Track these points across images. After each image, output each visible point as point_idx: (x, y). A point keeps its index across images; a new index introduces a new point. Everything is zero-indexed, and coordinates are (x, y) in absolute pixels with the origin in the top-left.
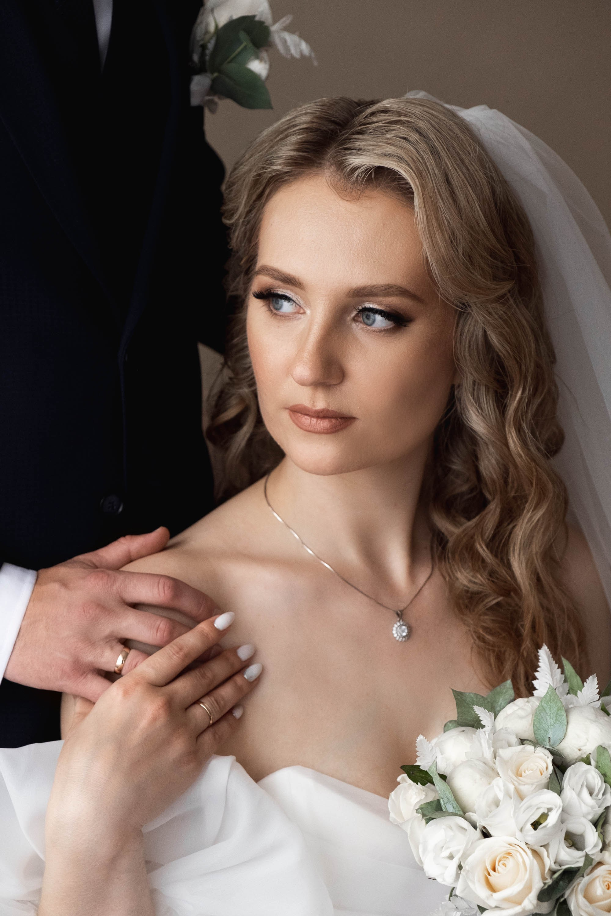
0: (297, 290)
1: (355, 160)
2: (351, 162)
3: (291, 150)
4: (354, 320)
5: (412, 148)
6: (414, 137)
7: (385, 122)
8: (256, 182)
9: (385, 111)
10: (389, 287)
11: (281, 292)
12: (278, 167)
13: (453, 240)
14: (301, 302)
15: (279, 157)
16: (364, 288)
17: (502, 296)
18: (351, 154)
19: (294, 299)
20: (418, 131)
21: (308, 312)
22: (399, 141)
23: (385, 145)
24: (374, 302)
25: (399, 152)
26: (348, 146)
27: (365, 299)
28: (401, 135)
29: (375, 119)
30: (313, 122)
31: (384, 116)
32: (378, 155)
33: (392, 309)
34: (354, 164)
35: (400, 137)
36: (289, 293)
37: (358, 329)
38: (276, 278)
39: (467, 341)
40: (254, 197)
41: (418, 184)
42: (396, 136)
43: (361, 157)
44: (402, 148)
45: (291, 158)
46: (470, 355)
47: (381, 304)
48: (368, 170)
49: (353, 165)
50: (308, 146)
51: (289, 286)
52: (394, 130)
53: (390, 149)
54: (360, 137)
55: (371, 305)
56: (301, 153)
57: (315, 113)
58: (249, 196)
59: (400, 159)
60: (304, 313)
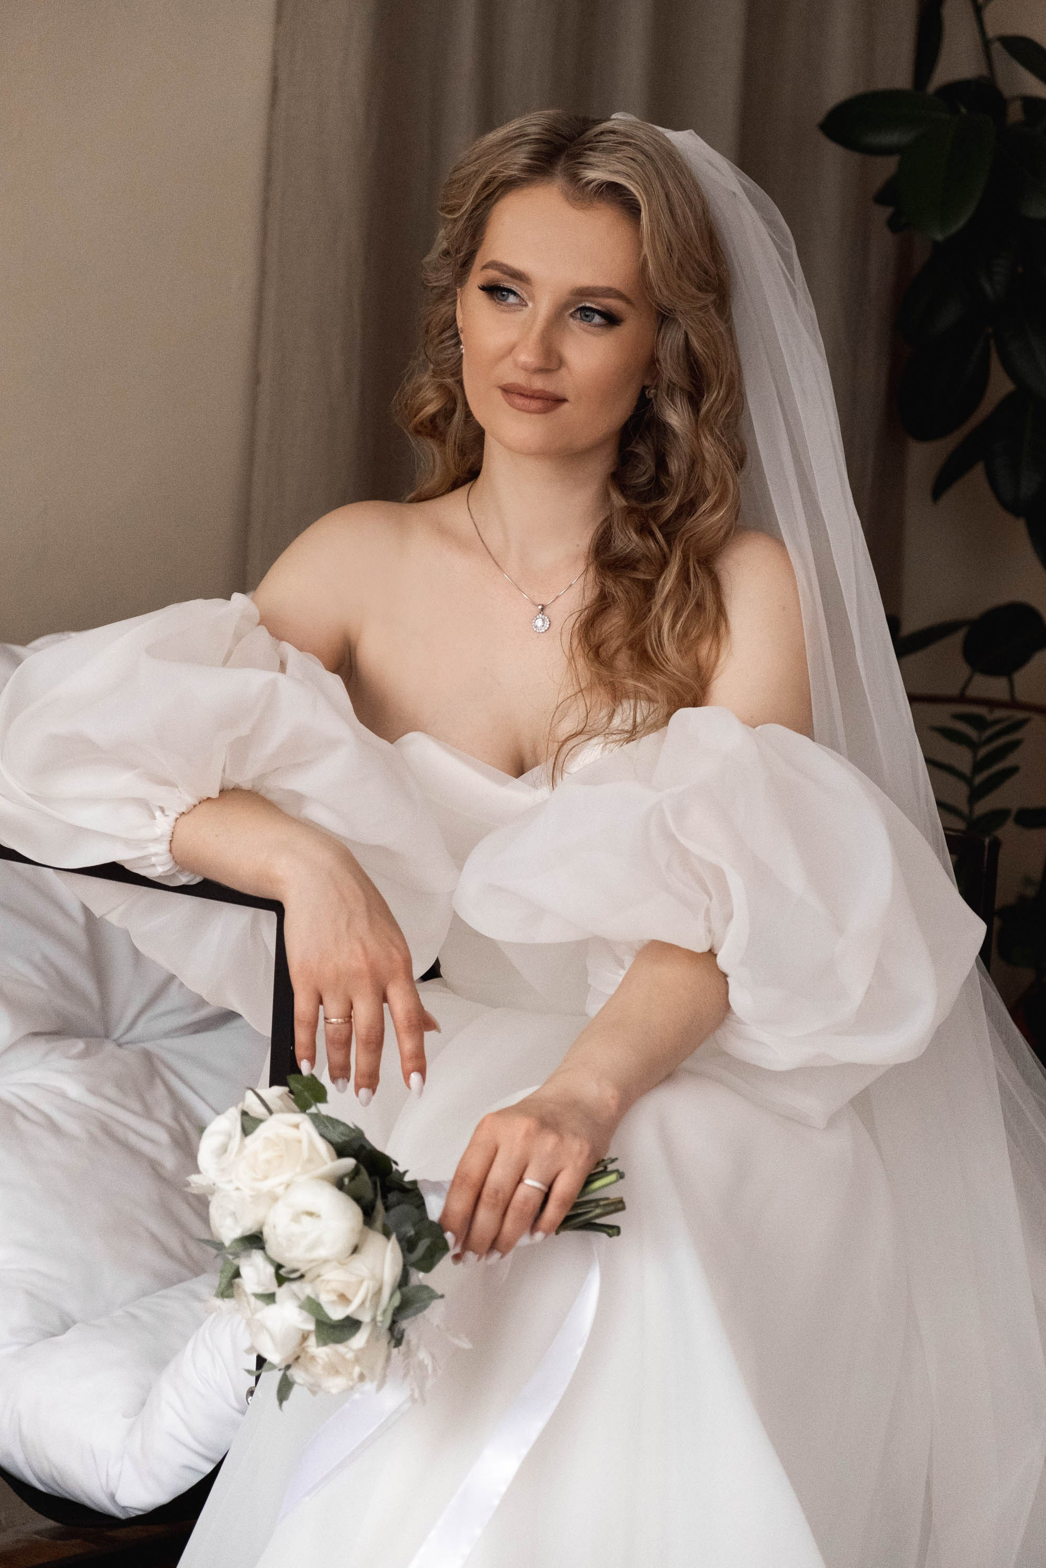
0: (523, 284)
1: (591, 174)
2: (585, 176)
3: (526, 158)
4: (571, 315)
5: (639, 168)
6: (641, 157)
7: (614, 142)
8: (487, 184)
9: (613, 132)
10: (610, 289)
11: (507, 285)
12: (513, 172)
13: (670, 250)
14: (525, 296)
15: (515, 164)
16: (588, 288)
17: (706, 306)
18: (585, 168)
19: (519, 293)
20: (643, 152)
21: (530, 305)
22: (626, 160)
23: (617, 163)
24: (592, 302)
25: (629, 171)
26: (581, 160)
27: (585, 298)
28: (629, 156)
29: (603, 138)
30: (543, 134)
31: (612, 137)
32: (610, 171)
33: (608, 310)
34: (590, 177)
35: (629, 158)
36: (514, 288)
37: (575, 325)
38: (505, 273)
39: (669, 346)
40: (483, 196)
41: (645, 200)
42: (624, 156)
43: (595, 172)
44: (632, 168)
45: (525, 165)
46: (671, 358)
47: (598, 304)
48: (600, 185)
49: (588, 178)
50: (543, 157)
51: (516, 281)
52: (622, 150)
53: (620, 167)
54: (591, 153)
55: (588, 305)
56: (535, 162)
57: (541, 125)
58: (478, 194)
59: (628, 176)
60: (526, 305)
